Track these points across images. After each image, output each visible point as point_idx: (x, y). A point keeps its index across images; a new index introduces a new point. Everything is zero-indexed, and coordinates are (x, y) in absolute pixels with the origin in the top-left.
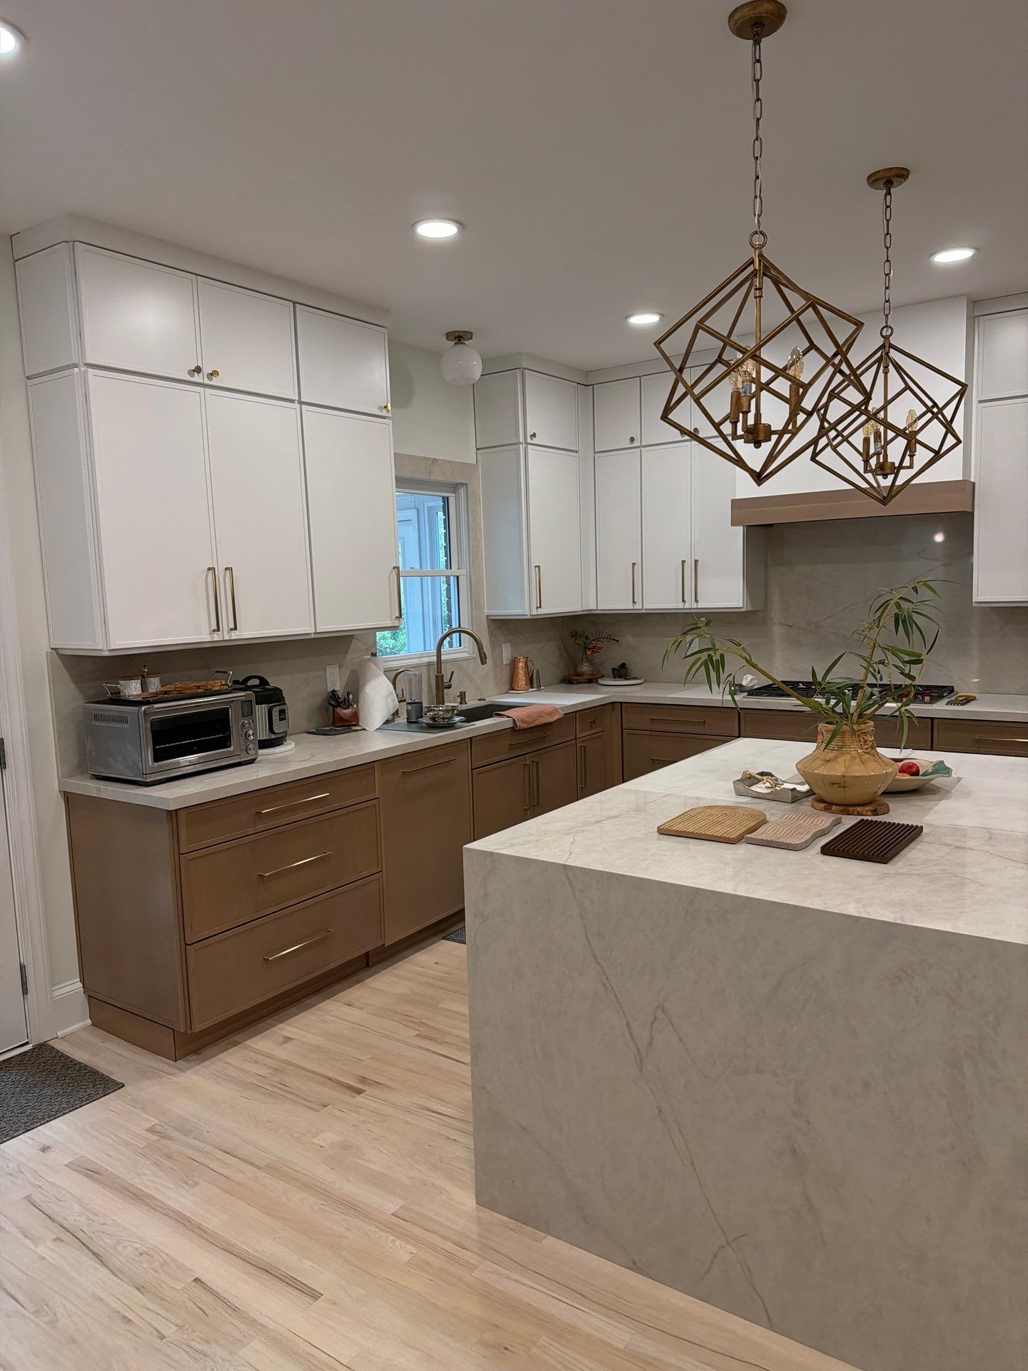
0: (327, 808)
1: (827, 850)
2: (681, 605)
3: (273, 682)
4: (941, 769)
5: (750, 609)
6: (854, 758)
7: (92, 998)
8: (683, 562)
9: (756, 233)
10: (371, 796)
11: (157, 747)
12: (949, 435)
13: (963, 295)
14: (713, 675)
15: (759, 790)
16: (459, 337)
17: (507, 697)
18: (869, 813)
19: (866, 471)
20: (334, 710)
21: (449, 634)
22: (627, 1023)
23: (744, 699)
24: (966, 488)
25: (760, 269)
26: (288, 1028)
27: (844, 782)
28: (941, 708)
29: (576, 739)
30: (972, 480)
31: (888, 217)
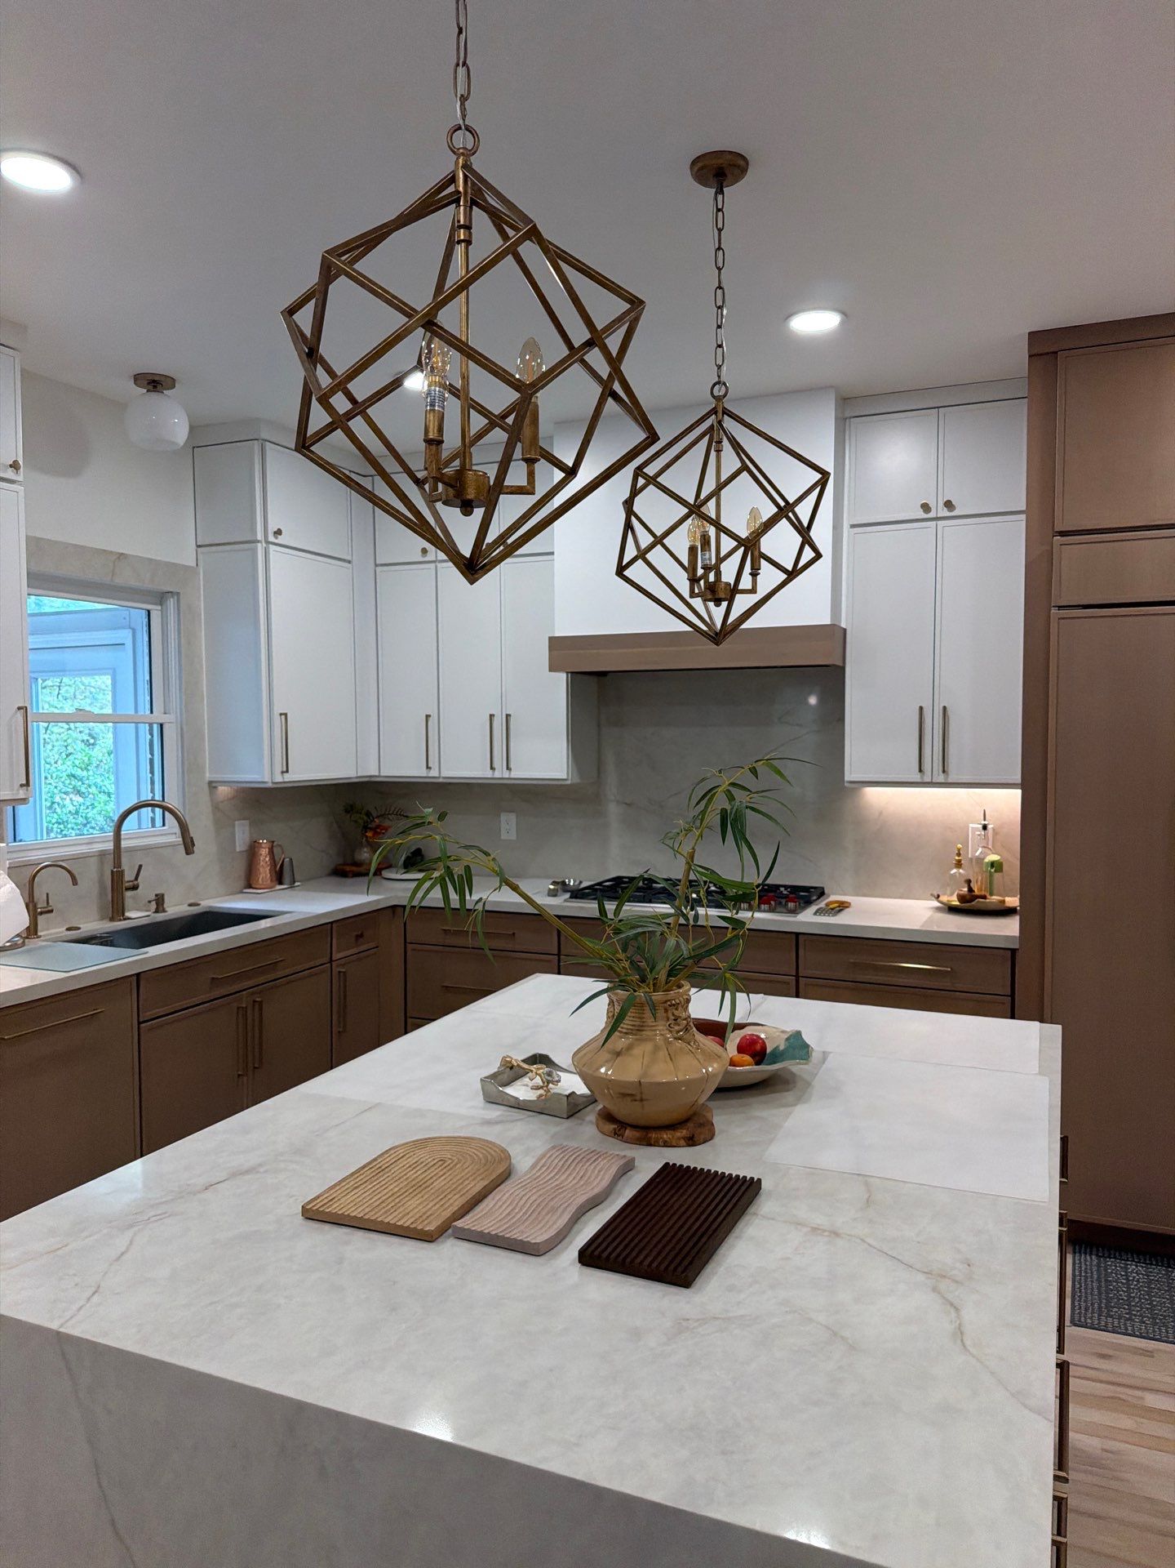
1: (591, 1257)
2: (488, 774)
4: (797, 1045)
6: (656, 1048)
8: (492, 716)
9: (460, 127)
12: (807, 546)
13: (832, 387)
15: (521, 1093)
16: (155, 383)
17: (241, 900)
19: (693, 595)
21: (135, 809)
23: (567, 903)
24: (834, 635)
25: (466, 191)
27: (641, 1093)
28: (808, 919)
29: (331, 961)
30: (843, 625)
31: (720, 226)
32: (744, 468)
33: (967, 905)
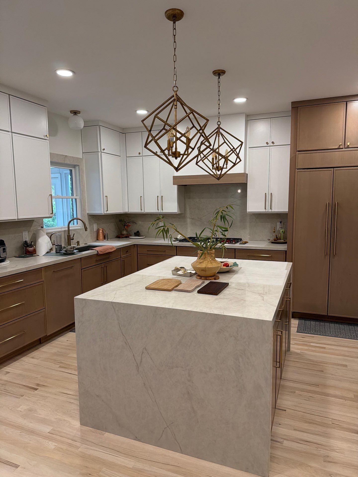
0: (23, 285)
1: (199, 292)
2: (157, 211)
4: (235, 264)
5: (180, 213)
6: (208, 262)
8: (158, 196)
9: (175, 86)
10: (41, 280)
12: (238, 158)
13: (244, 113)
14: (165, 234)
15: (180, 273)
16: (75, 113)
17: (96, 243)
18: (213, 279)
19: (213, 169)
20: (26, 248)
21: (73, 220)
22: (133, 355)
23: (178, 243)
24: (245, 175)
25: (176, 98)
27: (206, 270)
28: (238, 245)
29: (121, 257)
30: (247, 173)
31: (219, 86)
32: (225, 142)
33: (276, 241)
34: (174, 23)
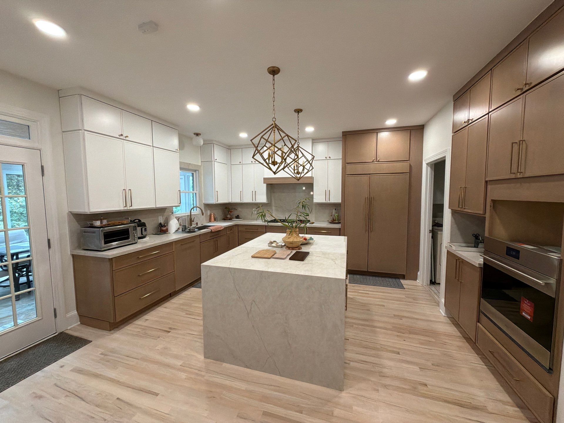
0: (159, 255)
1: (291, 259)
2: (252, 201)
3: (143, 221)
4: (311, 239)
5: (268, 202)
6: (294, 237)
7: (81, 316)
8: (253, 191)
9: (274, 118)
10: (172, 251)
11: (105, 240)
12: (311, 167)
13: (311, 138)
14: (263, 218)
15: (273, 245)
16: (197, 134)
17: (210, 224)
18: (298, 249)
19: (294, 173)
20: (161, 228)
21: (193, 208)
22: (245, 306)
23: (267, 223)
24: (312, 178)
25: (274, 126)
26: (147, 317)
27: (292, 243)
28: (308, 225)
29: (227, 234)
30: (313, 176)
32: (303, 156)
33: (333, 222)
34: (274, 76)
